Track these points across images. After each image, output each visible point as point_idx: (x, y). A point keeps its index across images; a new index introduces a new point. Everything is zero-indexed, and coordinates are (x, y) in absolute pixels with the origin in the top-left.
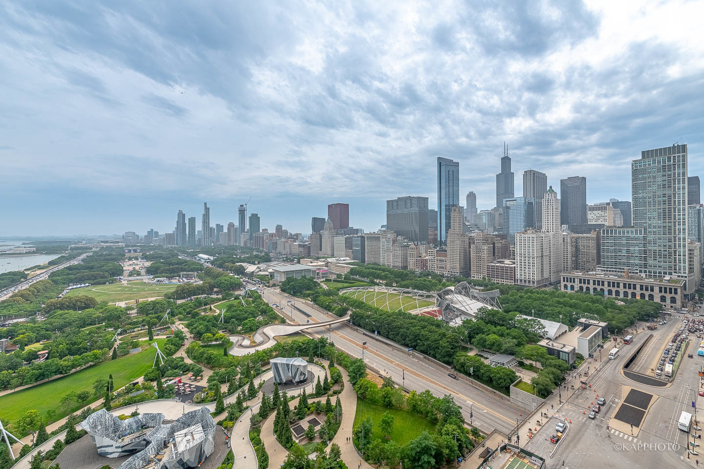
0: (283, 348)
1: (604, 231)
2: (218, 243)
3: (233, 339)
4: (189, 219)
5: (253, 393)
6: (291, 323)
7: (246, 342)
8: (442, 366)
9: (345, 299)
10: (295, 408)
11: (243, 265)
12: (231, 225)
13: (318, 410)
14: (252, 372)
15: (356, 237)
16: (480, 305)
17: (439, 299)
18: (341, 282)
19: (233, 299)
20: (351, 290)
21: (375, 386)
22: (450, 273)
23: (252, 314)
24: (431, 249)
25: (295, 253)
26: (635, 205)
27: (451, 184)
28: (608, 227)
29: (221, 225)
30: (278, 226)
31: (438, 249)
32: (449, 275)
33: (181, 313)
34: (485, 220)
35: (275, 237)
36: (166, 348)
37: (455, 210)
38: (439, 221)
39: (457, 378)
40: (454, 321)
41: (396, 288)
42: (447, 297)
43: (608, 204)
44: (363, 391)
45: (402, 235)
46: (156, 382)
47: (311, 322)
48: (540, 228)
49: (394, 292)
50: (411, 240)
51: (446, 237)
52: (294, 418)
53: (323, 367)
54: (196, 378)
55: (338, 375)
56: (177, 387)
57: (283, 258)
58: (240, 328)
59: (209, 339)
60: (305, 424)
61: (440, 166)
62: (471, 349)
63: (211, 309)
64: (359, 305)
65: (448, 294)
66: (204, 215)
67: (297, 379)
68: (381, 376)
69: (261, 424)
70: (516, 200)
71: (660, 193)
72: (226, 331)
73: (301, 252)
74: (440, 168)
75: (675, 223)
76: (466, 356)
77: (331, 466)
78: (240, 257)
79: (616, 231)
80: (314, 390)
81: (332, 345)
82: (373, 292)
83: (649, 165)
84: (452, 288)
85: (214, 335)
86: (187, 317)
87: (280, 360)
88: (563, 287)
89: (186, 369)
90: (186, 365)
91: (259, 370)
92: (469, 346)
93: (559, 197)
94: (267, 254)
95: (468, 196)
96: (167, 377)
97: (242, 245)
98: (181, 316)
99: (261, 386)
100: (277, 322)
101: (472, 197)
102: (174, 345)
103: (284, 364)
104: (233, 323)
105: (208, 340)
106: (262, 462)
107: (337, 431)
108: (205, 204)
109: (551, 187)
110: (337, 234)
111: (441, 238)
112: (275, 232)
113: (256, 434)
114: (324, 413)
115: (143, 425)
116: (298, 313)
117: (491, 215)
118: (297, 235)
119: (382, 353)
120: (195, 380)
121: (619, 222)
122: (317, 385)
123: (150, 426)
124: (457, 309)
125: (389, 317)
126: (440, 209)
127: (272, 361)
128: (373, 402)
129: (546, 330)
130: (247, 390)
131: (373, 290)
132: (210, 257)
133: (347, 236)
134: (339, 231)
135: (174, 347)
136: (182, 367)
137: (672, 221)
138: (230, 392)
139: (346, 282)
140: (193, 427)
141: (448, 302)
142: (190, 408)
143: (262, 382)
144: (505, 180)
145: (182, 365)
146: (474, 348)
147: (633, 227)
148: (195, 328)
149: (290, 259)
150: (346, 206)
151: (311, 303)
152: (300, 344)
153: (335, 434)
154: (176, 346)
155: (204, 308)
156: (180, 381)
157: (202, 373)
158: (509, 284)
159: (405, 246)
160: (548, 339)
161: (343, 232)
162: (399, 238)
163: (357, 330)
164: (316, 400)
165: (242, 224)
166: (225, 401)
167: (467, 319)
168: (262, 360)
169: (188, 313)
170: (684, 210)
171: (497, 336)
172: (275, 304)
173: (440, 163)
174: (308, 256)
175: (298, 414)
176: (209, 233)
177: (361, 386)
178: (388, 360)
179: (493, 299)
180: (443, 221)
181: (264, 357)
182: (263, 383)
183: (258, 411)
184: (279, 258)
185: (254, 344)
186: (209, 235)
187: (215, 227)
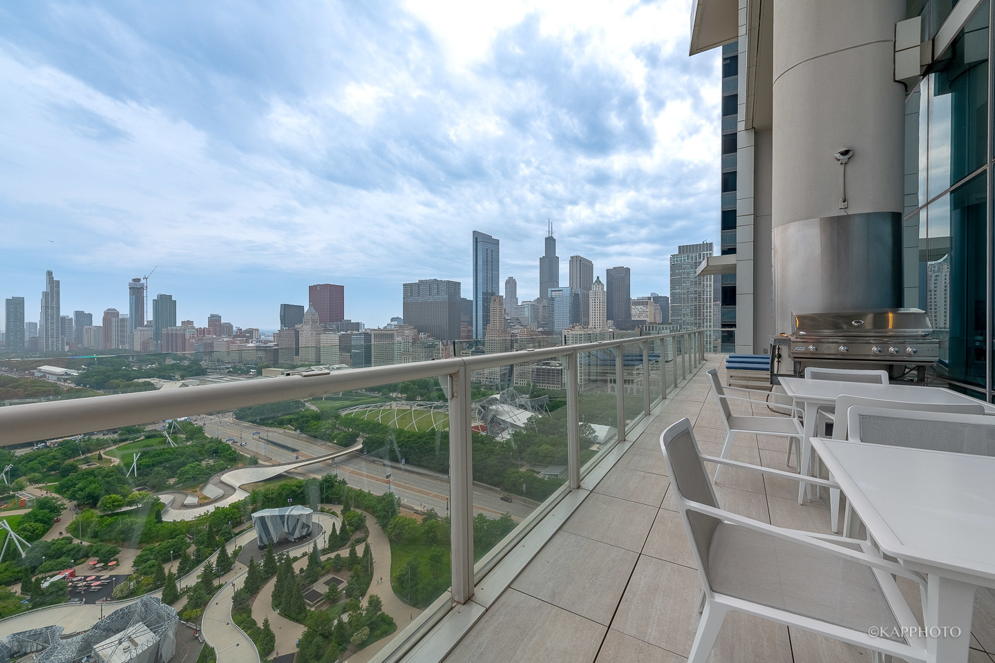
0: (266, 497)
1: (646, 327)
2: (79, 346)
3: (165, 498)
4: (7, 300)
5: (226, 565)
6: (266, 463)
7: (191, 500)
8: (490, 489)
9: (349, 422)
10: (302, 571)
11: (152, 382)
12: (110, 315)
13: (338, 566)
14: (217, 538)
15: (356, 335)
16: (528, 414)
17: (482, 410)
18: (338, 399)
19: (143, 438)
20: (357, 410)
21: (414, 521)
22: (489, 380)
23: (193, 457)
24: (464, 349)
25: (249, 359)
26: (673, 301)
27: (490, 267)
28: (650, 323)
29: (86, 312)
30: (212, 316)
31: (474, 349)
32: (487, 383)
33: (33, 470)
34: (527, 313)
35: (209, 334)
36: (24, 530)
37: (495, 300)
38: (474, 314)
39: (510, 500)
40: (500, 435)
41: (422, 403)
42: (491, 408)
43: (649, 298)
44: (398, 531)
45: (425, 332)
46: (20, 584)
47: (301, 458)
48: (587, 323)
49: (418, 408)
50: (437, 338)
51: (484, 334)
52: (303, 583)
53: (333, 513)
54: (106, 564)
55: (359, 519)
56: (71, 584)
57: (228, 368)
58: (172, 481)
59: (116, 503)
60: (321, 587)
61: (477, 243)
62: (522, 466)
63: (100, 458)
64: (373, 427)
65: (492, 404)
66: (45, 295)
67: (297, 535)
68: (416, 512)
69: (250, 602)
70: (562, 290)
71: (692, 289)
72: (145, 489)
73: (261, 358)
74: (476, 245)
75: (703, 319)
76: (517, 473)
77: (372, 620)
78: (140, 369)
79: (656, 327)
80: (327, 542)
81: (344, 482)
82: (389, 410)
83: (684, 260)
84: (498, 396)
85: (125, 496)
86: (49, 475)
87: (266, 513)
88: (609, 389)
89: (80, 556)
90: (78, 549)
91: (230, 533)
92: (519, 463)
93: (605, 290)
94: (195, 362)
95: (507, 283)
96: (42, 572)
97: (137, 347)
98: (37, 474)
99: (236, 554)
100: (240, 465)
101: (511, 283)
102: (41, 521)
103: (276, 516)
104: (158, 473)
105: (113, 506)
106: (266, 644)
107: (369, 584)
108: (50, 274)
109: (598, 277)
110: (326, 330)
111: (477, 335)
112: (207, 327)
113: (245, 615)
114: (346, 568)
115: (12, 652)
116: (276, 448)
117: (534, 306)
118: (251, 331)
119: (413, 485)
120: (105, 568)
121: (659, 319)
122: (330, 536)
123: (29, 650)
124: (503, 421)
125: (420, 438)
126: (476, 298)
127: (256, 515)
128: (413, 541)
129: (596, 434)
130: (215, 563)
131: (389, 407)
132: (69, 371)
133: (342, 332)
134: (327, 326)
135: (41, 525)
136: (72, 553)
137: (702, 318)
138: (184, 571)
139: (347, 399)
140: (131, 629)
141: (493, 413)
142: (110, 609)
143: (237, 548)
144: (549, 265)
145: (71, 550)
146: (525, 463)
147: (670, 324)
148: (81, 490)
149: (240, 369)
150: (340, 290)
151: (294, 432)
152: (294, 488)
153: (368, 587)
154: (45, 523)
155: (82, 457)
156: (72, 575)
157: (118, 555)
158: (555, 389)
159: (429, 347)
160: (598, 443)
161: (334, 327)
162: (422, 335)
163: (374, 462)
164: (332, 555)
165: (136, 312)
166: (178, 585)
167: (516, 431)
168: (231, 520)
169: (52, 468)
170: (710, 307)
171: (549, 447)
172: (230, 440)
173: (476, 238)
174: (276, 364)
175: (309, 577)
176: (57, 328)
177: (395, 526)
178: (422, 492)
179: (541, 406)
180: (480, 314)
181: (234, 514)
182: (240, 550)
183: (242, 585)
184: (220, 369)
185: (207, 501)
186: (57, 333)
187: (72, 316)
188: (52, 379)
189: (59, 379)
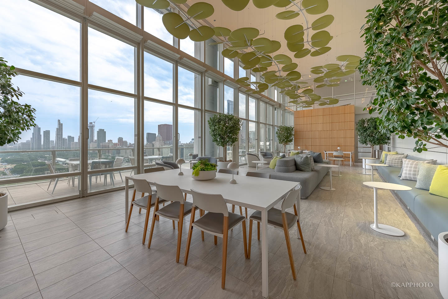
4: (44, 131)
29: (72, 136)
30: (119, 138)
35: (118, 145)
66: (57, 129)
74: (229, 106)
108: (59, 121)
110: (165, 144)
112: (117, 142)
134: (165, 142)
150: (171, 126)
161: (168, 143)
173: (229, 103)
176: (62, 142)
186: (62, 145)
187: (67, 138)
188: (61, 163)
189: (63, 164)
